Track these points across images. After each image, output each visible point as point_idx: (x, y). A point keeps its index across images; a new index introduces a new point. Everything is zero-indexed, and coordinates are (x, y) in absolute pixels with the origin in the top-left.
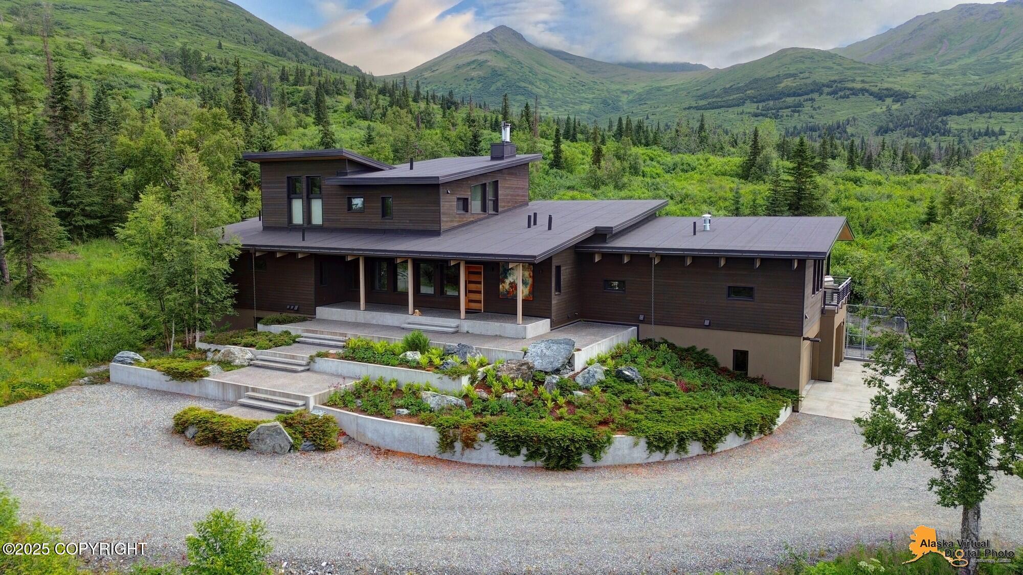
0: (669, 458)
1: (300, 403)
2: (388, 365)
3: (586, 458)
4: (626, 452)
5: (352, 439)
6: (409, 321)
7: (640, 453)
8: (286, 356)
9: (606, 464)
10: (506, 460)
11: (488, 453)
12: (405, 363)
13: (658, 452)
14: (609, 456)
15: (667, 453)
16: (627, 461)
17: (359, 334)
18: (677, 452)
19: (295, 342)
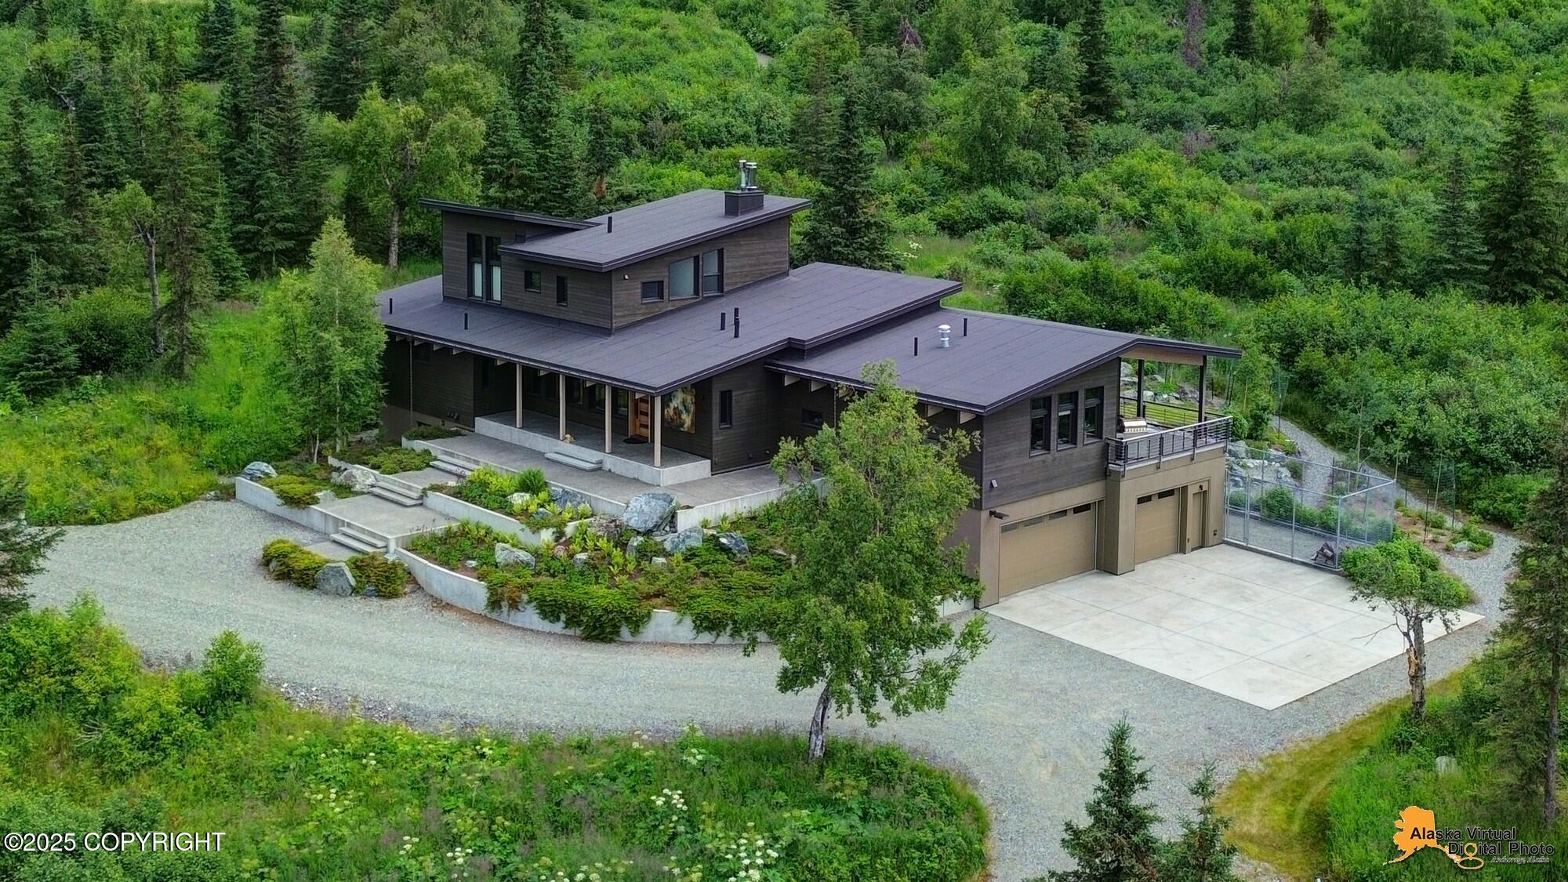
0: (720, 641)
1: (380, 544)
2: (487, 508)
3: (625, 632)
4: (670, 629)
5: (420, 588)
6: (556, 449)
7: (686, 630)
8: (404, 486)
9: (643, 640)
10: (546, 626)
11: (530, 617)
12: (505, 508)
13: (707, 633)
14: (650, 632)
15: (718, 635)
16: (671, 639)
17: (490, 463)
18: (732, 635)
19: (428, 465)
